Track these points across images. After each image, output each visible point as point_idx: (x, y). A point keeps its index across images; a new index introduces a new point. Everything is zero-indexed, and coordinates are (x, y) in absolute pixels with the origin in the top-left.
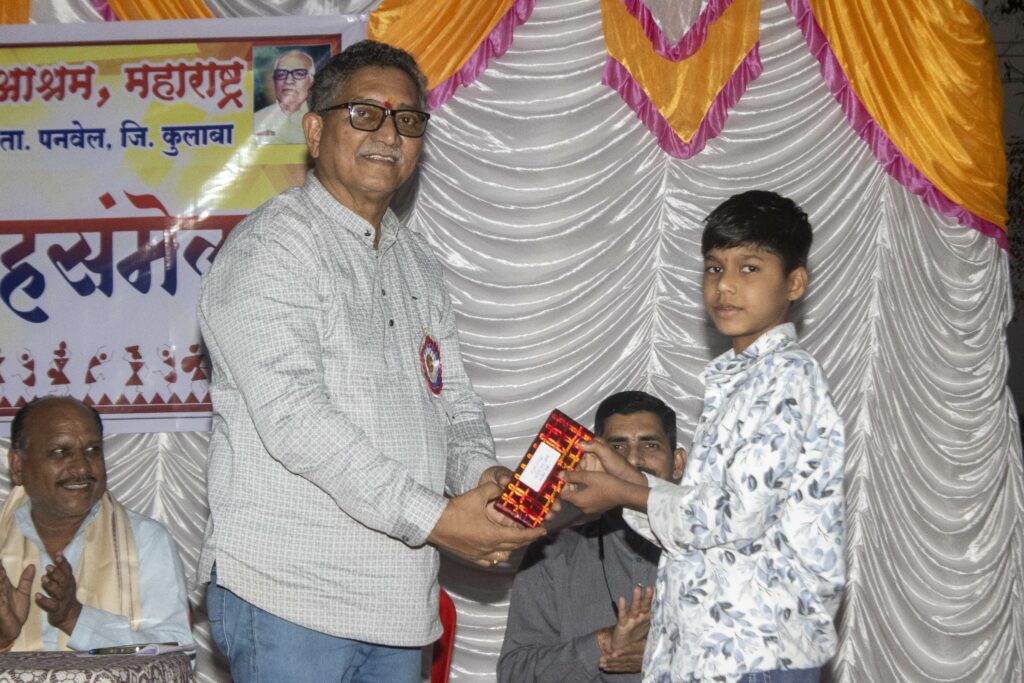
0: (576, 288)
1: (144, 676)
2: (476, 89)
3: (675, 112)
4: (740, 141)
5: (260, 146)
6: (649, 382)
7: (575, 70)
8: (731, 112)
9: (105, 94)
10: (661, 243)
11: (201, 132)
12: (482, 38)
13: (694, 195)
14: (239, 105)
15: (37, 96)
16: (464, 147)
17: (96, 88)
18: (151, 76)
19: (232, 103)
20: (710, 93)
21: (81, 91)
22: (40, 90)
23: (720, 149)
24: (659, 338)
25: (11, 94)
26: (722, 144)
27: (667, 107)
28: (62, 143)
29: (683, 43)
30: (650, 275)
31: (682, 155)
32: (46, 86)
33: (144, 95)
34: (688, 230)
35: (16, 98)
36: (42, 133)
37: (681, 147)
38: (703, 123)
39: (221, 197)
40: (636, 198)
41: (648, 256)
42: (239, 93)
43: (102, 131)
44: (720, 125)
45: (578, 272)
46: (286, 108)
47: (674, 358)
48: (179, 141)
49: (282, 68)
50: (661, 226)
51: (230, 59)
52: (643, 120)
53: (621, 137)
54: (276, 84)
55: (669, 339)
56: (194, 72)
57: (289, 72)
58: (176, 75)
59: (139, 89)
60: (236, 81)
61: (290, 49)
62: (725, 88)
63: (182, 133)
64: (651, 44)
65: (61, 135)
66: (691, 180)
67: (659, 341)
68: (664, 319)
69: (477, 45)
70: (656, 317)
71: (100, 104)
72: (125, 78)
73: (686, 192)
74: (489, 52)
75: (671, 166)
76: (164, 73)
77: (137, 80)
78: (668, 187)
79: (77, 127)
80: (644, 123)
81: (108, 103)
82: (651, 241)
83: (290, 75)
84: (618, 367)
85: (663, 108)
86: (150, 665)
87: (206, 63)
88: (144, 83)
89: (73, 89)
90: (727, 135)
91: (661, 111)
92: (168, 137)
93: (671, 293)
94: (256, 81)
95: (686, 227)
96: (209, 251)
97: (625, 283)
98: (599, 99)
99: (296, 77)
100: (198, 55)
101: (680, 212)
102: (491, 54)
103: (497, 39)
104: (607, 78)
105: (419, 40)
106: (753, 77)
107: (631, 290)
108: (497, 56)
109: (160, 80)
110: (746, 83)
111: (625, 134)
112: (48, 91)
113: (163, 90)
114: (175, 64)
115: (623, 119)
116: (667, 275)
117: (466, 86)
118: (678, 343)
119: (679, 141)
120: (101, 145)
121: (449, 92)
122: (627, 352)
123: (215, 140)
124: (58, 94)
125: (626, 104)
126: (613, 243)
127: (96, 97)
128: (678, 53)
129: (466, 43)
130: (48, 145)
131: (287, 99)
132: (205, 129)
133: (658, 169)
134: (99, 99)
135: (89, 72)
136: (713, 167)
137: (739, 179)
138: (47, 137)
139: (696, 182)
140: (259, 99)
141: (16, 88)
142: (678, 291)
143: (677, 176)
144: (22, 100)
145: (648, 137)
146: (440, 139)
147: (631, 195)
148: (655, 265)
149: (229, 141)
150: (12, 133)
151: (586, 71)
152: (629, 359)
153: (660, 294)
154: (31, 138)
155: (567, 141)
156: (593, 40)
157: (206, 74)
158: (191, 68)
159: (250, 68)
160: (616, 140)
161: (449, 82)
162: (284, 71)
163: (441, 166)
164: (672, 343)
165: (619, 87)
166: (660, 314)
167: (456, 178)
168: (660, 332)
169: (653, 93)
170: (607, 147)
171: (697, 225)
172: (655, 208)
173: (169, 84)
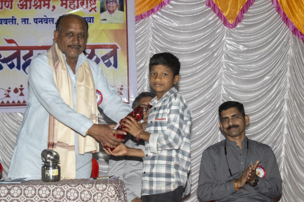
0: (199, 67)
2: (168, 7)
3: (228, 14)
4: (248, 23)
6: (221, 96)
7: (198, 1)
8: (245, 15)
9: (54, 7)
10: (224, 54)
14: (96, 11)
15: (33, 8)
16: (164, 24)
17: (51, 6)
18: (68, 2)
19: (93, 10)
20: (239, 9)
21: (47, 6)
22: (34, 6)
23: (242, 26)
24: (224, 82)
25: (25, 7)
26: (242, 24)
28: (41, 22)
30: (221, 64)
31: (230, 27)
32: (36, 5)
33: (66, 8)
34: (232, 50)
35: (26, 8)
36: (34, 19)
37: (230, 25)
38: (237, 18)
41: (220, 58)
42: (96, 7)
43: (53, 19)
44: (242, 19)
45: (200, 62)
46: (110, 12)
47: (228, 88)
50: (224, 49)
52: (219, 17)
53: (212, 22)
54: (107, 5)
56: (82, 1)
57: (111, 1)
58: (76, 2)
59: (64, 6)
60: (95, 4)
62: (243, 7)
65: (41, 20)
66: (233, 35)
67: (224, 83)
70: (223, 76)
71: (53, 11)
72: (60, 3)
73: (232, 39)
75: (227, 31)
76: (72, 1)
77: (64, 3)
78: (226, 37)
79: (45, 17)
80: (219, 18)
81: (55, 10)
82: (221, 53)
83: (111, 2)
84: (211, 91)
85: (225, 13)
88: (66, 4)
89: (44, 6)
90: (244, 21)
91: (224, 14)
93: (228, 69)
94: (101, 4)
95: (232, 49)
96: (87, 56)
97: (214, 66)
98: (205, 10)
99: (114, 3)
101: (230, 45)
104: (207, 4)
106: (252, 4)
107: (216, 68)
109: (71, 3)
110: (249, 6)
111: (213, 21)
112: (36, 6)
113: (72, 6)
115: (212, 17)
116: (227, 64)
117: (165, 6)
118: (230, 84)
119: (229, 23)
120: (53, 23)
121: (160, 8)
122: (215, 86)
123: (89, 22)
124: (39, 7)
125: (213, 12)
126: (210, 53)
127: (51, 8)
130: (37, 23)
133: (223, 31)
134: (52, 9)
135: (49, 1)
136: (240, 31)
137: (248, 35)
138: (36, 20)
139: (235, 36)
140: (102, 9)
141: (26, 5)
142: (230, 68)
143: (229, 34)
144: (28, 9)
145: (220, 22)
146: (157, 22)
147: (216, 39)
148: (222, 61)
149: (93, 22)
150: (25, 19)
151: (201, 2)
152: (215, 89)
153: (224, 69)
154: (31, 21)
155: (195, 23)
157: (85, 2)
159: (99, 0)
160: (211, 23)
161: (160, 4)
162: (109, 1)
163: (157, 30)
164: (228, 84)
165: (212, 7)
166: (224, 75)
167: (162, 34)
168: (224, 81)
169: (221, 9)
170: (208, 25)
171: (235, 49)
172: (222, 44)
173: (74, 4)
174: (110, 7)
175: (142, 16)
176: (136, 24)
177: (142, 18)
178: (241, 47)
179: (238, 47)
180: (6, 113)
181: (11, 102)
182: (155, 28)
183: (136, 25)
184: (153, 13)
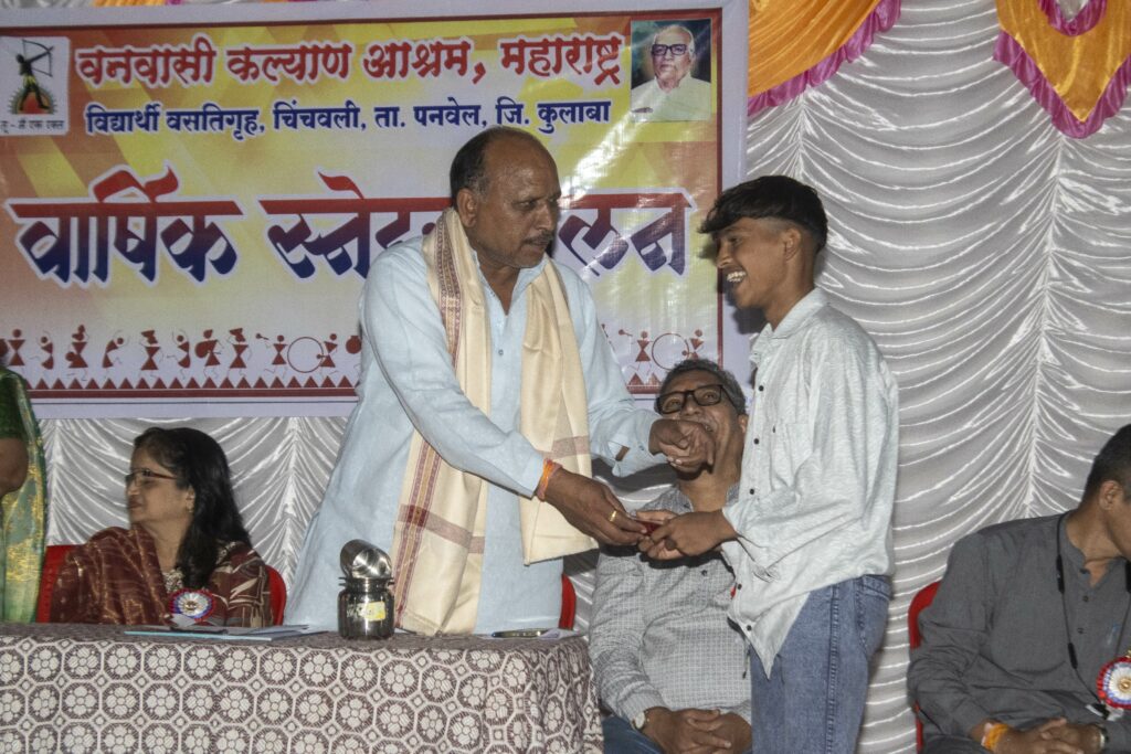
0: (963, 272)
1: (552, 659)
2: (861, 65)
3: (1070, 89)
5: (637, 124)
6: (1039, 371)
7: (966, 45)
9: (480, 69)
10: (1053, 228)
11: (577, 109)
12: (869, 11)
13: (1089, 175)
14: (616, 81)
15: (412, 71)
16: (847, 125)
17: (471, 65)
18: (527, 51)
19: (609, 78)
20: (1109, 70)
21: (457, 66)
22: (416, 66)
23: (1119, 128)
24: (1050, 325)
25: (387, 69)
26: (1120, 123)
27: (1062, 83)
28: (437, 120)
29: (1080, 17)
30: (1042, 259)
31: (1078, 134)
32: (422, 61)
33: (520, 71)
34: (1081, 213)
35: (391, 74)
36: (417, 110)
37: (1077, 126)
38: (1100, 101)
39: (599, 175)
40: (1028, 179)
41: (1039, 239)
42: (616, 69)
43: (477, 108)
44: (1118, 103)
45: (966, 255)
46: (664, 84)
47: (1063, 345)
48: (555, 118)
49: (660, 43)
50: (1054, 208)
51: (606, 34)
52: (1037, 96)
53: (1013, 115)
54: (654, 60)
55: (1060, 326)
56: (571, 48)
57: (667, 47)
58: (552, 50)
59: (514, 65)
60: (614, 57)
61: (669, 23)
62: (1125, 64)
63: (558, 110)
64: (1046, 18)
65: (437, 112)
66: (1086, 160)
67: (1049, 328)
68: (1056, 305)
69: (863, 19)
70: (1047, 302)
71: (475, 81)
72: (501, 54)
73: (1081, 173)
74: (874, 26)
75: (1065, 146)
76: (541, 49)
77: (514, 55)
78: (1062, 167)
79: (452, 104)
80: (1038, 100)
81: (484, 77)
82: (1043, 224)
83: (669, 51)
84: (1004, 356)
85: (1058, 84)
86: (557, 648)
87: (582, 38)
88: (520, 59)
89: (449, 65)
90: (1126, 113)
91: (1056, 89)
92: (544, 114)
93: (1064, 278)
94: (634, 56)
95: (1080, 209)
96: (584, 231)
97: (1014, 267)
98: (990, 76)
99: (677, 52)
100: (574, 30)
101: (1073, 194)
102: (877, 29)
103: (883, 13)
104: (998, 53)
105: (803, 14)
107: (1022, 275)
108: (883, 30)
109: (536, 56)
111: (1018, 112)
112: (423, 66)
113: (539, 66)
114: (552, 39)
115: (1015, 97)
116: (1060, 260)
117: (850, 62)
118: (1070, 331)
119: (1075, 119)
120: (476, 122)
121: (833, 68)
122: (1015, 339)
123: (591, 118)
124: (433, 69)
125: (1018, 81)
126: (1003, 225)
127: (471, 73)
128: (1075, 27)
129: (852, 16)
130: (423, 121)
131: (664, 75)
132: (581, 105)
133: (1052, 149)
134: (475, 75)
135: (465, 47)
136: (1111, 147)
138: (421, 114)
139: (1091, 163)
140: (637, 75)
141: (392, 64)
142: (1071, 276)
143: (1071, 156)
144: (397, 75)
145: (1041, 115)
146: (822, 117)
147: (1023, 175)
148: (1047, 249)
149: (606, 118)
150: (387, 110)
151: (976, 46)
152: (1019, 346)
153: (1052, 279)
154: (406, 115)
155: (955, 119)
156: (985, 13)
157: (583, 49)
158: (567, 44)
159: (627, 44)
160: (1007, 119)
161: (833, 57)
162: (663, 46)
163: (825, 145)
164: (1064, 330)
165: (1012, 62)
166: (1051, 300)
167: (838, 156)
168: (1051, 319)
169: (1047, 69)
170: (997, 125)
171: (1092, 208)
172: (1047, 190)
173: (545, 59)
174: (663, 66)
175: (772, 97)
176: (749, 124)
177: (772, 104)
178: (1112, 203)
179: (1102, 203)
180: (322, 419)
181: (336, 381)
182: (817, 136)
183: (750, 129)
184: (808, 86)
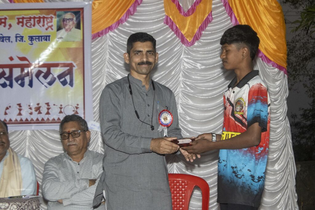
1: (26, 205)
2: (125, 25)
3: (186, 32)
4: (206, 41)
5: (58, 42)
7: (155, 19)
8: (203, 32)
9: (10, 26)
10: (182, 72)
11: (40, 38)
12: (128, 9)
13: (192, 57)
14: (52, 29)
16: (122, 43)
17: (7, 24)
18: (25, 20)
19: (50, 28)
20: (197, 26)
21: (3, 24)
23: (200, 44)
24: (181, 101)
26: (201, 42)
27: (184, 31)
29: (189, 11)
30: (179, 82)
31: (188, 45)
33: (22, 26)
37: (188, 43)
38: (195, 36)
39: (46, 58)
40: (174, 58)
41: (178, 76)
42: (52, 26)
43: (9, 37)
44: (200, 36)
46: (67, 30)
47: (185, 107)
48: (33, 40)
49: (66, 18)
50: (182, 67)
51: (49, 15)
54: (64, 23)
55: (184, 102)
56: (38, 19)
57: (67, 19)
58: (32, 20)
59: (21, 24)
60: (51, 22)
61: (68, 12)
62: (202, 25)
63: (34, 38)
64: (179, 11)
66: (191, 53)
67: (181, 102)
68: (183, 96)
69: (126, 11)
70: (180, 95)
71: (9, 29)
72: (17, 21)
73: (189, 57)
74: (129, 13)
75: (185, 49)
76: (29, 19)
77: (20, 21)
78: (184, 55)
79: (2, 36)
80: (177, 35)
81: (12, 28)
82: (178, 72)
83: (68, 20)
85: (183, 31)
86: (28, 201)
87: (42, 16)
88: (22, 22)
90: (202, 39)
91: (182, 32)
92: (30, 39)
93: (185, 88)
94: (58, 22)
95: (189, 67)
96: (43, 74)
97: (171, 84)
98: (163, 28)
99: (70, 21)
100: (39, 14)
101: (188, 63)
102: (130, 14)
103: (132, 9)
104: (165, 22)
105: (108, 10)
106: (210, 22)
107: (173, 86)
108: (132, 15)
109: (28, 21)
110: (208, 23)
111: (171, 39)
113: (28, 25)
114: (32, 16)
115: (170, 35)
116: (184, 82)
117: (122, 24)
118: (187, 103)
119: (187, 41)
120: (9, 41)
121: (117, 26)
123: (44, 40)
125: (171, 30)
126: (167, 72)
127: (7, 27)
128: (187, 14)
129: (122, 11)
131: (67, 27)
132: (41, 36)
133: (181, 50)
135: (5, 19)
136: (198, 49)
137: (205, 53)
139: (192, 54)
140: (58, 27)
142: (187, 87)
143: (187, 52)
145: (178, 40)
146: (114, 40)
147: (173, 57)
148: (180, 79)
149: (49, 40)
151: (159, 19)
153: (181, 88)
156: (161, 10)
157: (42, 20)
159: (55, 18)
160: (168, 41)
161: (117, 22)
162: (66, 19)
163: (115, 48)
164: (185, 103)
165: (169, 24)
166: (182, 94)
167: (119, 52)
168: (181, 99)
169: (179, 27)
170: (165, 43)
171: (193, 67)
172: (180, 62)
173: (30, 23)
174: (66, 25)
175: (99, 34)
176: (92, 42)
177: (99, 36)
178: (198, 65)
179: (196, 66)
182: (112, 46)
183: (93, 43)
184: (110, 31)
